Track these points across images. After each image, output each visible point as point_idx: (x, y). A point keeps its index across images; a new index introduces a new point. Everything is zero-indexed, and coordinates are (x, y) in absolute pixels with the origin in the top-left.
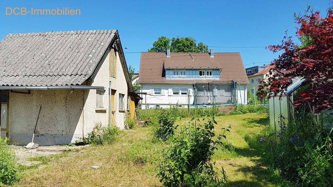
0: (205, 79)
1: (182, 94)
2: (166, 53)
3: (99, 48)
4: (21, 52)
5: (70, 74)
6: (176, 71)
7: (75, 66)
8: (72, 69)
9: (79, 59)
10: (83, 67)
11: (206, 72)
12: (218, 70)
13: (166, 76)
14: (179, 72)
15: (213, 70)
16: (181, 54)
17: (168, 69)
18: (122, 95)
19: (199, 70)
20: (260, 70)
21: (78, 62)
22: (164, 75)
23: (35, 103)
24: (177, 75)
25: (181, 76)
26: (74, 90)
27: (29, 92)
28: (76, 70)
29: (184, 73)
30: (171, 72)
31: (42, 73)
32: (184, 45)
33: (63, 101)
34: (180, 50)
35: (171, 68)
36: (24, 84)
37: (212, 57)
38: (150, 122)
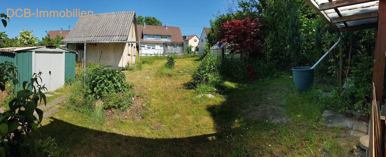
0: (163, 40)
1: (152, 48)
2: (143, 25)
3: (129, 21)
4: (89, 25)
5: (117, 35)
6: (149, 35)
7: (119, 31)
8: (118, 32)
9: (121, 27)
10: (123, 32)
11: (164, 37)
12: (170, 36)
13: (144, 38)
14: (151, 36)
15: (167, 36)
16: (151, 26)
17: (145, 35)
18: (134, 47)
19: (161, 35)
20: (187, 38)
21: (120, 29)
22: (142, 38)
23: (98, 50)
24: (150, 38)
25: (152, 39)
26: (122, 43)
27: (96, 44)
28: (121, 33)
29: (154, 37)
30: (146, 36)
31: (104, 35)
32: (151, 21)
33: (113, 49)
34: (150, 24)
35: (146, 34)
36: (92, 40)
37: (166, 28)
38: (146, 62)
